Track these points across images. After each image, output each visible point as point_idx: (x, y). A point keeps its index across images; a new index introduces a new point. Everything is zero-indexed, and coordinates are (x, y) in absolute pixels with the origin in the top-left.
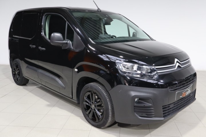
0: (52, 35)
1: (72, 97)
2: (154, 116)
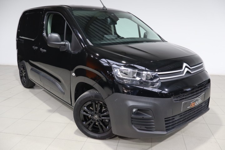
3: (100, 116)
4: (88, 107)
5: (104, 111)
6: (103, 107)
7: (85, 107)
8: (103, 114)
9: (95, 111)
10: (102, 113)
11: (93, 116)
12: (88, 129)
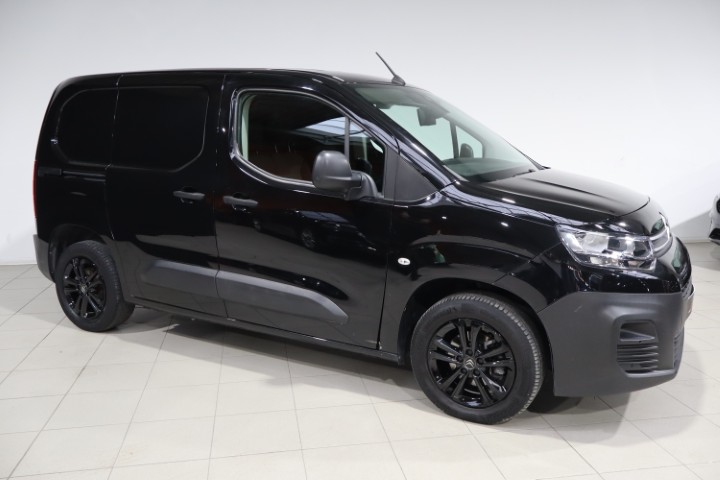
0: (319, 158)
1: (378, 346)
2: (655, 367)
3: (481, 361)
4: (448, 338)
5: (489, 346)
6: (487, 338)
7: (439, 338)
8: (488, 355)
9: (465, 348)
10: (484, 352)
11: (462, 361)
12: (452, 398)
